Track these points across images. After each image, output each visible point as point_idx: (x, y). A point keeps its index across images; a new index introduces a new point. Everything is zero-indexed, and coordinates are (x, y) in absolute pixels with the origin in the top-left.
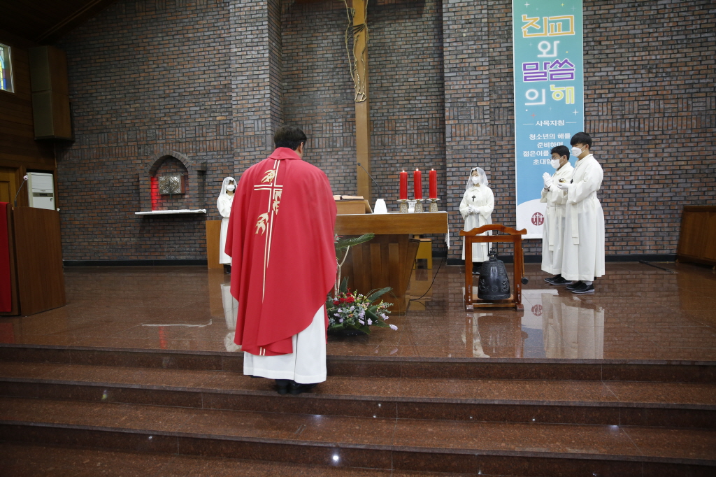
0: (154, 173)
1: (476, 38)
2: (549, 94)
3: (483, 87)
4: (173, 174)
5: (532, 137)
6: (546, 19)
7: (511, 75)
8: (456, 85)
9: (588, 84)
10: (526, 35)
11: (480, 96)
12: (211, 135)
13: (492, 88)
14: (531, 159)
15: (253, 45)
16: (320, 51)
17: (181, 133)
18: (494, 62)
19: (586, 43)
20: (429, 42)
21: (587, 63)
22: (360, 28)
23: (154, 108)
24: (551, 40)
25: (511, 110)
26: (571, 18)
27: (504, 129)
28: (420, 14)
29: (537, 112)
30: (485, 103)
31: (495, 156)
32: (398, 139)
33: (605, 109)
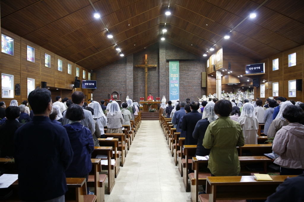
0: (112, 94)
1: (164, 77)
2: (174, 85)
3: (165, 84)
4: (116, 94)
5: (172, 91)
6: (174, 74)
7: (169, 82)
8: (161, 83)
9: (180, 84)
10: (171, 76)
11: (164, 85)
12: (122, 89)
13: (166, 84)
14: (172, 94)
15: (130, 75)
16: (139, 75)
17: (117, 88)
18: (166, 80)
19: (180, 78)
20: (157, 75)
21: (180, 81)
22: (147, 72)
23: (112, 83)
24: (175, 77)
25: (169, 87)
26: (177, 75)
27: (168, 90)
28: (156, 70)
29: (173, 88)
30: (165, 86)
31: (166, 94)
32: (152, 90)
33: (182, 87)
